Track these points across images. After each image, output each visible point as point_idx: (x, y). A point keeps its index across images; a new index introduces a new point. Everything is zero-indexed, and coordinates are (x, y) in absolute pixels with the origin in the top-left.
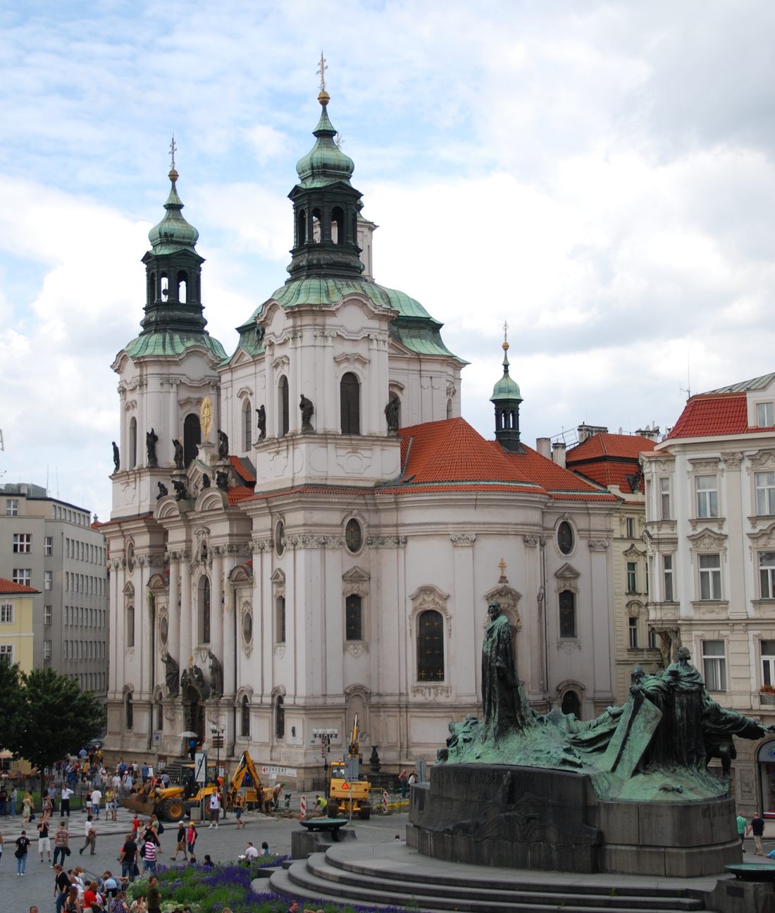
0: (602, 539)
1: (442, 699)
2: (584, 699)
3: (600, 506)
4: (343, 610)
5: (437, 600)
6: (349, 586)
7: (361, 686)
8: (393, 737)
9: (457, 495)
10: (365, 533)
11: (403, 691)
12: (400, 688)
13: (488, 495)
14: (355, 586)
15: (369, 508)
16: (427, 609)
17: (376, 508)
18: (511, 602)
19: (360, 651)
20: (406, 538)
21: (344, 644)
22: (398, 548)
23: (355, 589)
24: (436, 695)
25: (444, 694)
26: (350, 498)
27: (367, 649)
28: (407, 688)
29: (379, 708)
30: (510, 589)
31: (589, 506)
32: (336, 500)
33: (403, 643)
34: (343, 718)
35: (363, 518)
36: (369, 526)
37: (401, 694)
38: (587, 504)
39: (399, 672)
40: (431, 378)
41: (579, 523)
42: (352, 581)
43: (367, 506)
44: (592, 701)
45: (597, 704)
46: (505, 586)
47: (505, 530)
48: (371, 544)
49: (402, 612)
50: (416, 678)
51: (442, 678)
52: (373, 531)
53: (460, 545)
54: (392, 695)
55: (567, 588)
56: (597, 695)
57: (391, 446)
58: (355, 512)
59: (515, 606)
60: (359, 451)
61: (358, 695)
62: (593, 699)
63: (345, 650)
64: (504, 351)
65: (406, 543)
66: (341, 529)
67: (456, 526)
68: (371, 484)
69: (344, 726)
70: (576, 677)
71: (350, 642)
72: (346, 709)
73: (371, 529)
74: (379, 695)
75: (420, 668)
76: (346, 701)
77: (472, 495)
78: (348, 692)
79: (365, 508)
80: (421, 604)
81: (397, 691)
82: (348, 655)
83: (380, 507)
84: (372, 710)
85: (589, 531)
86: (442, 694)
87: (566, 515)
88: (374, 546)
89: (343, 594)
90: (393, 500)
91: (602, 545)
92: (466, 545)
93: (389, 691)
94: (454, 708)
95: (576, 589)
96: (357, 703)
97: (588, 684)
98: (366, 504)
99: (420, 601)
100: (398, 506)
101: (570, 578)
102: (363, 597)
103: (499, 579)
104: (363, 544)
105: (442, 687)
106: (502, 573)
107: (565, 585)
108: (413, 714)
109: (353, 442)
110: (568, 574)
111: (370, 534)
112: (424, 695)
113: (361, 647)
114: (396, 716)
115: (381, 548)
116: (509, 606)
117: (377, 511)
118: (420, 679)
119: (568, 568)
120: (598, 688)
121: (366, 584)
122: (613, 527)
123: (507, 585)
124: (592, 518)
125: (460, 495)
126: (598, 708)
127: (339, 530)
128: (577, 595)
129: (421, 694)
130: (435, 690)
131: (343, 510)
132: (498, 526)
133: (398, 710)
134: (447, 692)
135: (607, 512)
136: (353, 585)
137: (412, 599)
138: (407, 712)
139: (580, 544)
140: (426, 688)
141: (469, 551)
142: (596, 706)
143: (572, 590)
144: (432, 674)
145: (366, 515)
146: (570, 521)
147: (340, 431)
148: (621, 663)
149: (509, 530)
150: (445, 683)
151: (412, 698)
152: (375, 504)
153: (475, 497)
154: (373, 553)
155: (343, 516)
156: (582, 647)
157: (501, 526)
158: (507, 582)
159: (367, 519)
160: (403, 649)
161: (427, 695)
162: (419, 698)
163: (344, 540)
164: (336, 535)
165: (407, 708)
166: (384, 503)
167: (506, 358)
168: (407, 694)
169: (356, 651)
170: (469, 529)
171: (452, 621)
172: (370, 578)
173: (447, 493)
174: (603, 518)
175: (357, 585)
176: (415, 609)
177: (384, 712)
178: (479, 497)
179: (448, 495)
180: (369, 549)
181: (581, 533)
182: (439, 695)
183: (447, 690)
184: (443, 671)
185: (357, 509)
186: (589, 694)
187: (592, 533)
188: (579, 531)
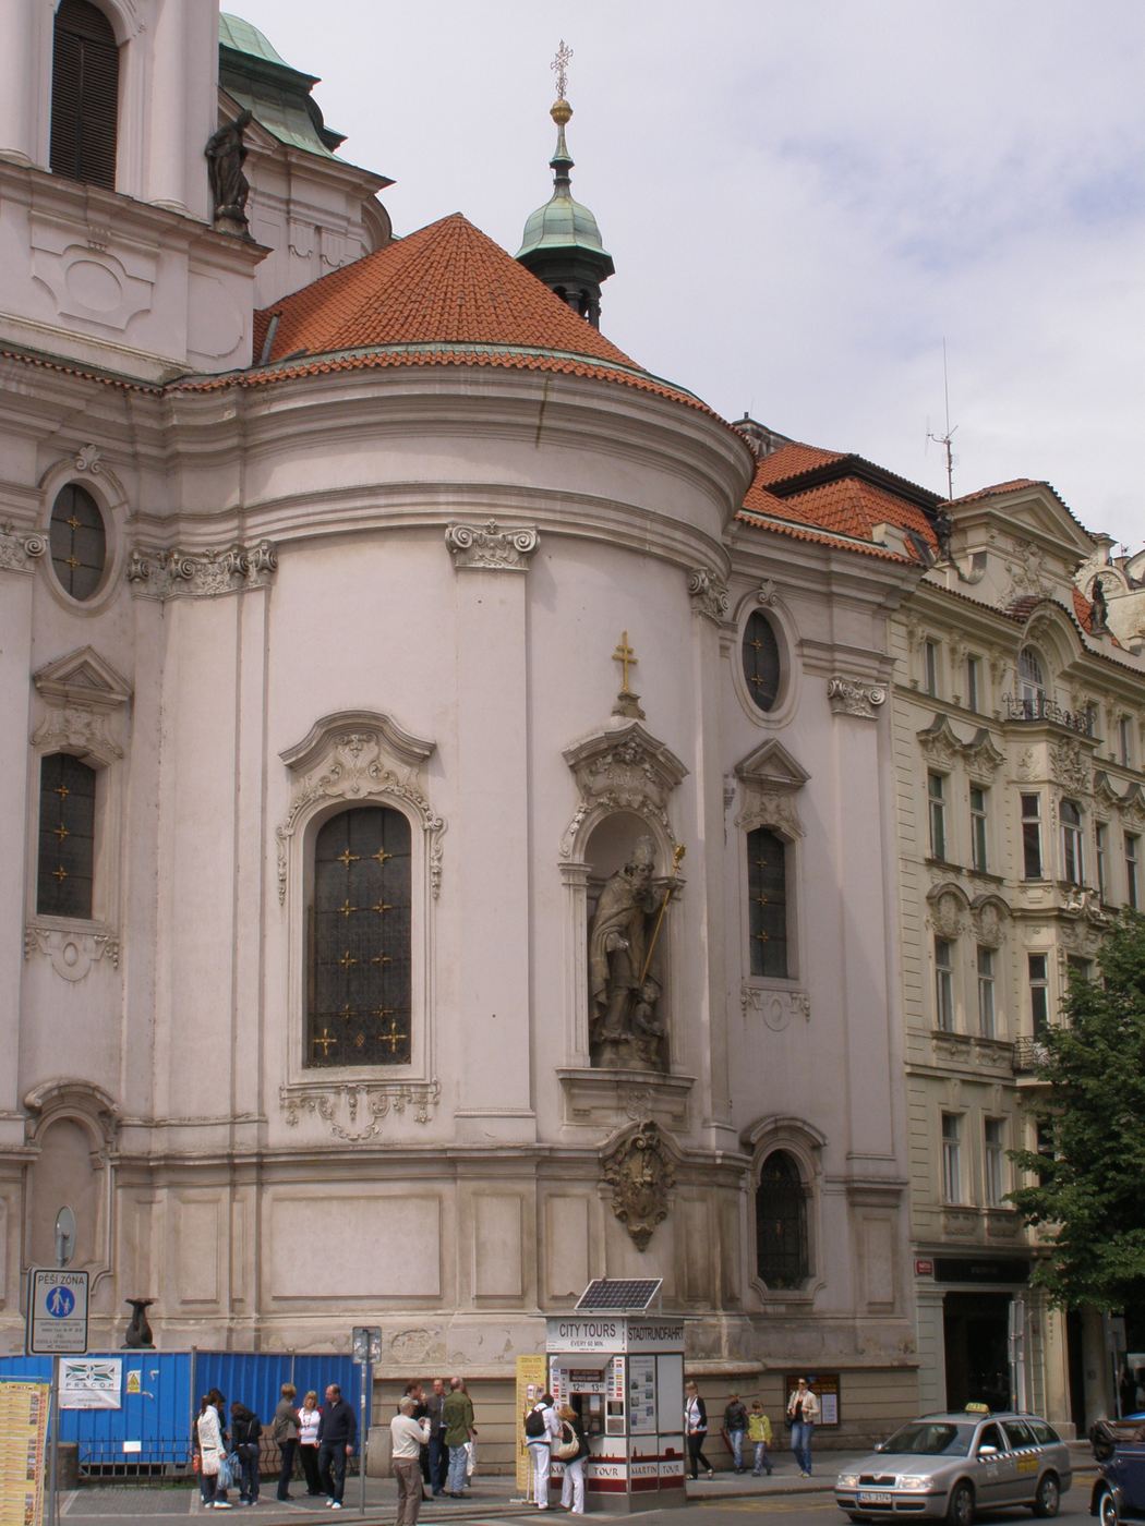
0: (865, 681)
1: (401, 1129)
2: (820, 1180)
3: (864, 574)
4: (28, 800)
5: (390, 763)
6: (55, 717)
7: (86, 1085)
8: (204, 1278)
9: (476, 383)
10: (119, 540)
11: (247, 1104)
12: (233, 1096)
13: (584, 394)
14: (79, 719)
15: (141, 449)
16: (350, 796)
17: (169, 451)
18: (652, 790)
19: (85, 960)
20: (277, 548)
21: (26, 927)
22: (241, 591)
23: (78, 731)
24: (379, 1113)
25: (411, 1111)
26: (73, 394)
27: (111, 950)
28: (260, 1095)
29: (151, 1171)
30: (650, 740)
31: (835, 567)
32: (23, 390)
33: (250, 930)
34: (14, 1199)
35: (118, 486)
36: (136, 517)
37: (235, 1120)
38: (828, 560)
39: (234, 1038)
40: (318, 229)
41: (800, 621)
42: (66, 700)
43: (133, 443)
44: (842, 1187)
45: (859, 1199)
46: (635, 728)
47: (636, 532)
48: (144, 577)
49: (251, 818)
50: (298, 1053)
51: (403, 1054)
52: (154, 535)
53: (481, 565)
54: (203, 1123)
55: (772, 820)
56: (858, 1169)
57: (225, 268)
58: (89, 456)
59: (663, 806)
60: (110, 251)
61: (71, 1121)
62: (848, 1181)
63: (30, 946)
64: (555, 127)
65: (270, 569)
66: (34, 504)
67: (466, 498)
68: (153, 374)
69: (16, 1232)
70: (794, 1104)
71: (48, 920)
72: (25, 1167)
73: (143, 527)
74: (151, 1124)
75: (314, 1022)
76: (28, 1138)
77: (530, 386)
78: (38, 1103)
79: (127, 448)
80: (325, 781)
81: (223, 1110)
82: (43, 970)
83: (182, 447)
84: (125, 1177)
85: (832, 648)
86: (400, 1110)
87: (768, 589)
88: (153, 589)
89: (33, 742)
90: (230, 415)
91: (865, 697)
92: (503, 565)
93: (191, 1110)
94: (451, 1163)
95: (796, 825)
96: (67, 1153)
97: (829, 1127)
98: (131, 433)
99: (322, 769)
100: (251, 441)
101: (779, 788)
102: (104, 767)
103: (613, 701)
104: (113, 576)
105: (402, 1084)
106: (625, 682)
107: (764, 809)
108: (282, 1189)
109: (91, 215)
110: (772, 773)
111: (137, 544)
112: (328, 1116)
113: (90, 943)
114: (217, 1201)
115: (177, 597)
116: (643, 804)
117: (169, 465)
118: (315, 1056)
119: (775, 755)
120: (858, 1147)
121: (116, 720)
122: (893, 653)
123: (641, 723)
124: (836, 611)
125: (486, 383)
126: (859, 1211)
127: (28, 506)
128: (798, 845)
129: (317, 1113)
130: (375, 1096)
131: (45, 441)
132: (612, 514)
133: (226, 1177)
134: (422, 1103)
135: (880, 599)
136: (69, 713)
137: (291, 767)
138: (260, 1184)
139: (804, 687)
140: (338, 1089)
141: (514, 590)
142: (852, 1205)
143: (785, 828)
144: (360, 1041)
145: (125, 476)
146: (776, 611)
147: (44, 163)
148: (919, 1074)
149: (649, 536)
150: (414, 1071)
151: (280, 1134)
152: (164, 437)
153: (538, 395)
154: (145, 612)
155: (46, 463)
156: (811, 1011)
157: (622, 517)
158: (641, 716)
159: (131, 494)
160: (249, 951)
161: (342, 1117)
162: (312, 1130)
163: (43, 543)
164: (16, 523)
165: (260, 1166)
166: (196, 428)
167: (562, 143)
168: (263, 1121)
169: (70, 953)
170: (513, 512)
171: (448, 842)
172: (132, 697)
173: (437, 375)
174: (867, 618)
175: (85, 717)
176: (304, 802)
177: (170, 1185)
178: (553, 397)
179: (442, 381)
180: (135, 597)
181: (807, 651)
182: (391, 1114)
183: (424, 1094)
184: (405, 1026)
185: (99, 448)
186: (833, 1163)
187: (839, 656)
188: (803, 643)
